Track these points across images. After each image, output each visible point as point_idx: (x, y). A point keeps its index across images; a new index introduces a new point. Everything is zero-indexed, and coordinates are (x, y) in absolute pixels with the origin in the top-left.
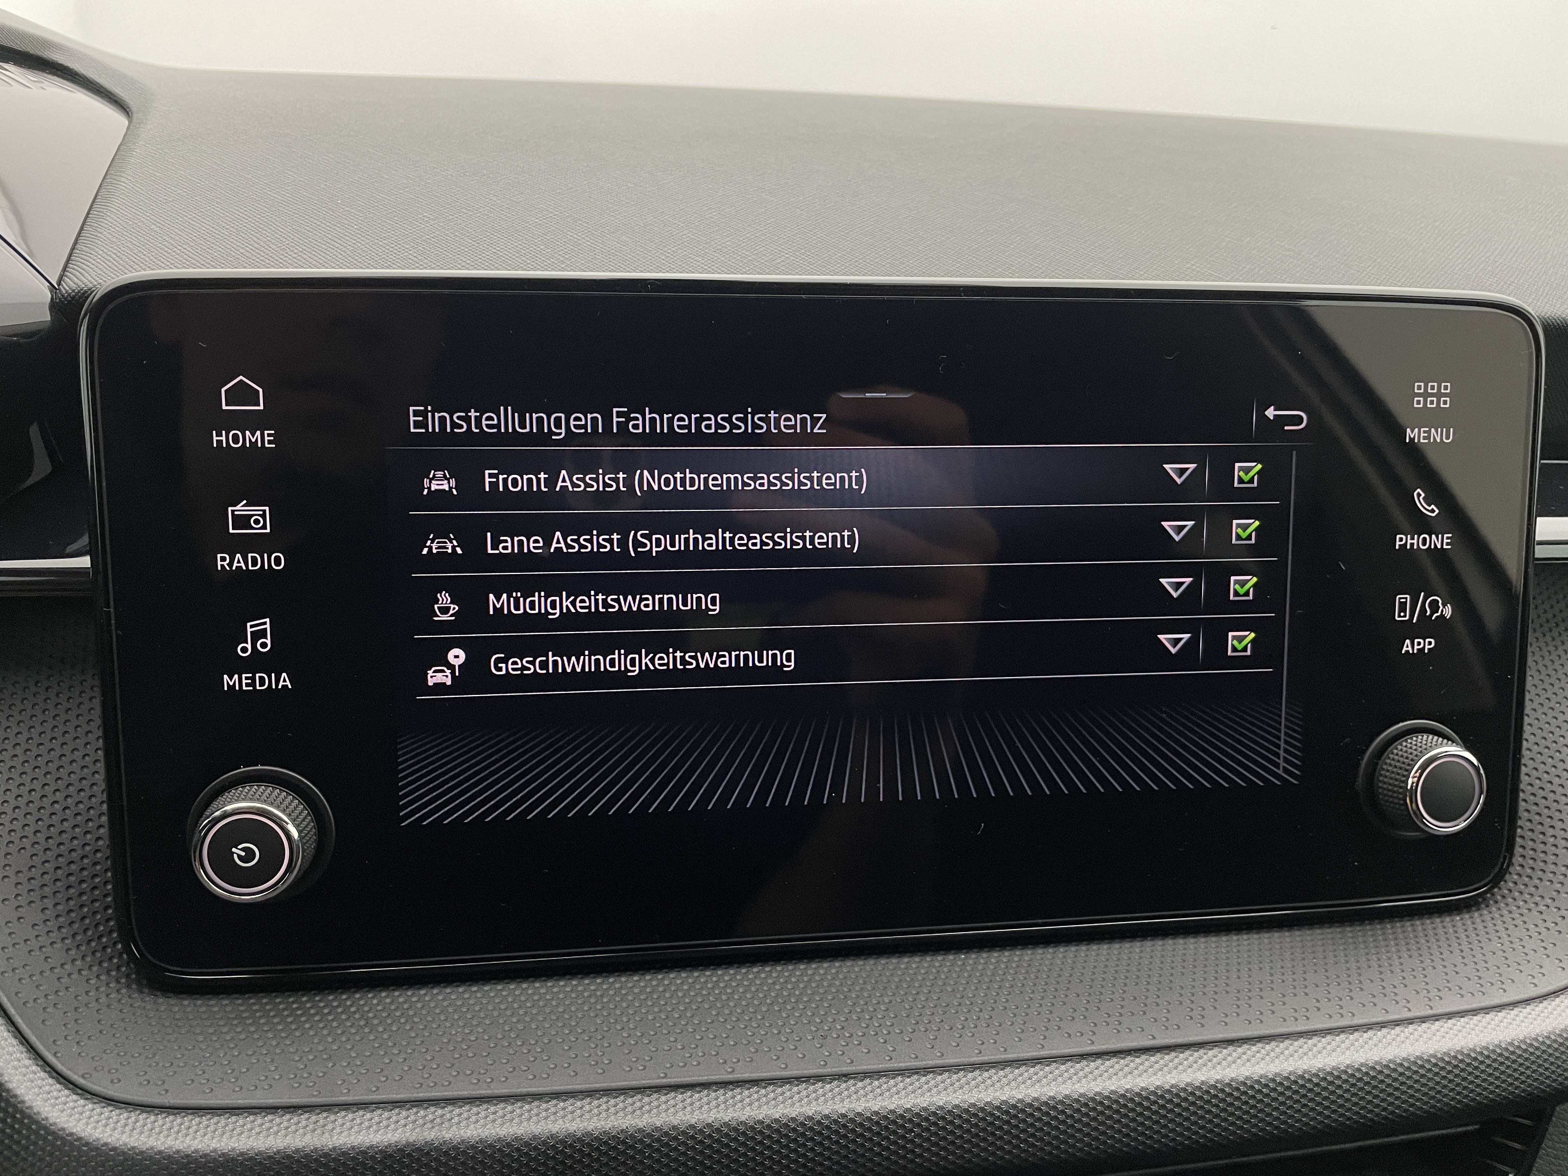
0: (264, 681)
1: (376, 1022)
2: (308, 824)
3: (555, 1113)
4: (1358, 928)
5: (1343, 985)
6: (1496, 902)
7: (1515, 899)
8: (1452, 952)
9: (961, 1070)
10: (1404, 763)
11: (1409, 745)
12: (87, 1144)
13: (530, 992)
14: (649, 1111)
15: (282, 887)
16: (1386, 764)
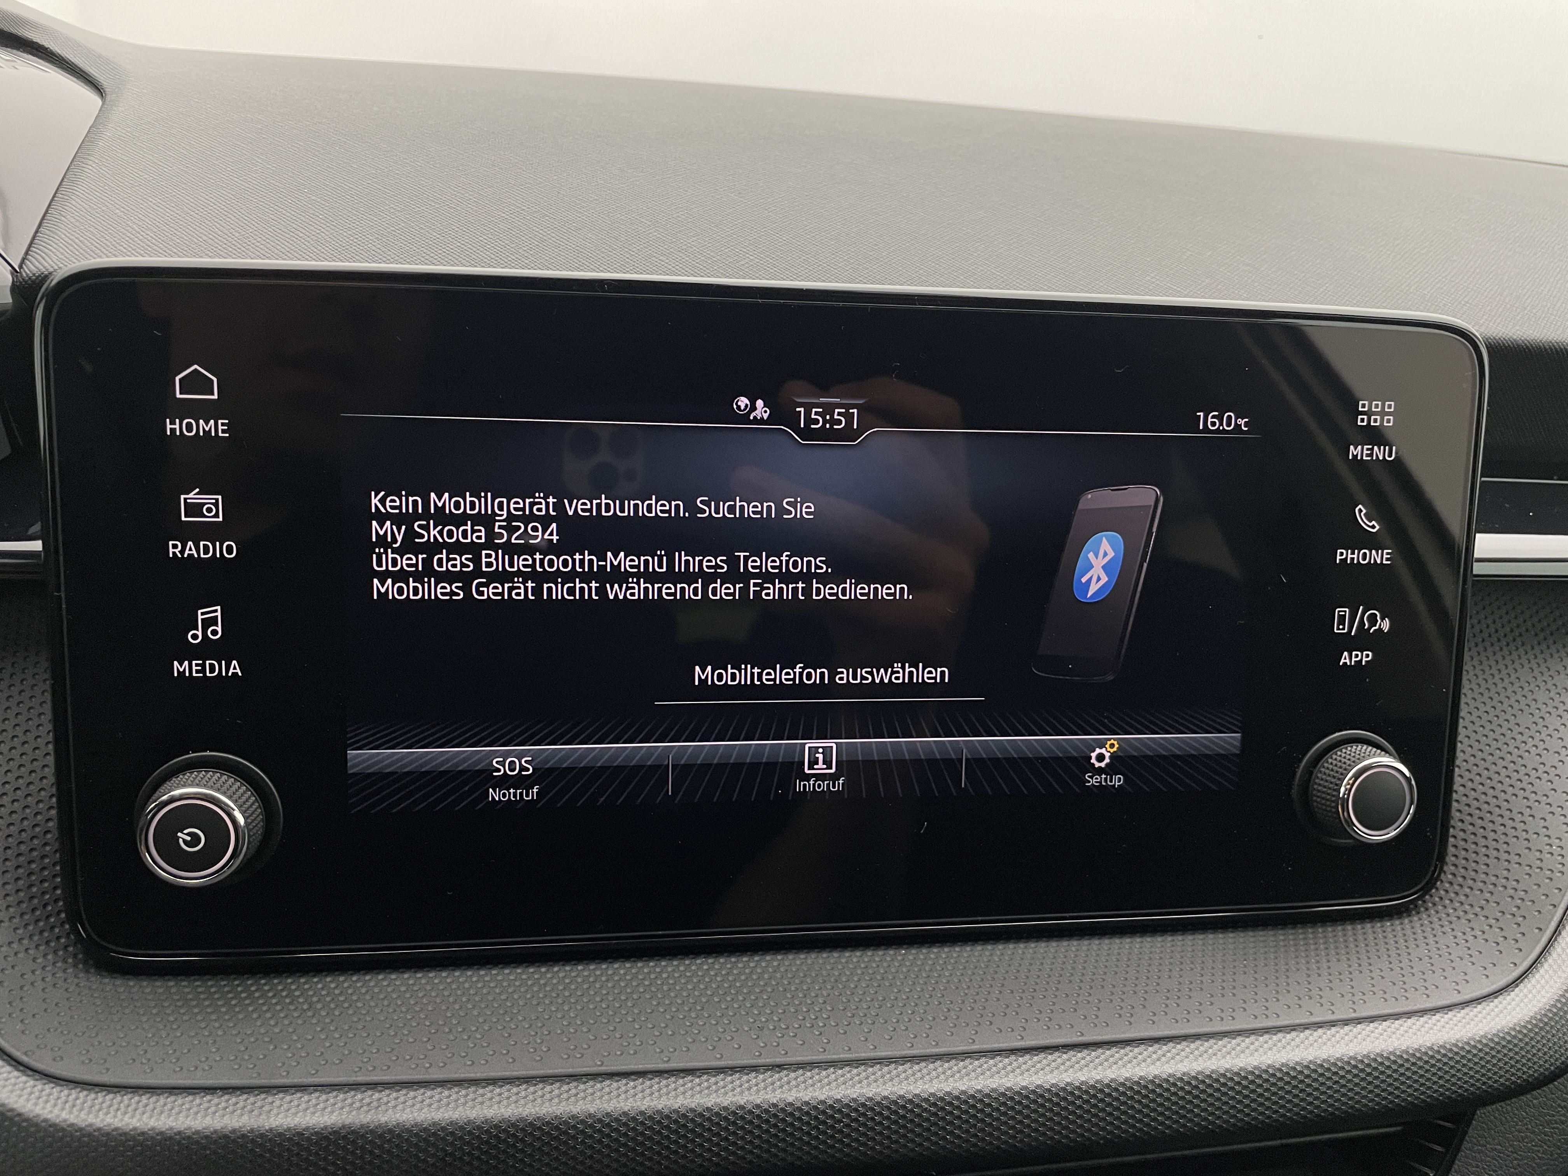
0: (214, 668)
1: (319, 1006)
2: (256, 810)
3: (491, 1099)
4: (1290, 931)
5: (1270, 988)
6: (1427, 909)
7: (1445, 907)
8: (1379, 957)
9: (892, 1062)
10: (1337, 772)
11: (1343, 755)
12: (27, 1120)
13: (474, 979)
14: (584, 1098)
15: (228, 872)
16: (1321, 772)
